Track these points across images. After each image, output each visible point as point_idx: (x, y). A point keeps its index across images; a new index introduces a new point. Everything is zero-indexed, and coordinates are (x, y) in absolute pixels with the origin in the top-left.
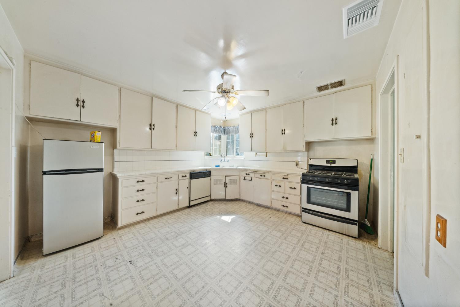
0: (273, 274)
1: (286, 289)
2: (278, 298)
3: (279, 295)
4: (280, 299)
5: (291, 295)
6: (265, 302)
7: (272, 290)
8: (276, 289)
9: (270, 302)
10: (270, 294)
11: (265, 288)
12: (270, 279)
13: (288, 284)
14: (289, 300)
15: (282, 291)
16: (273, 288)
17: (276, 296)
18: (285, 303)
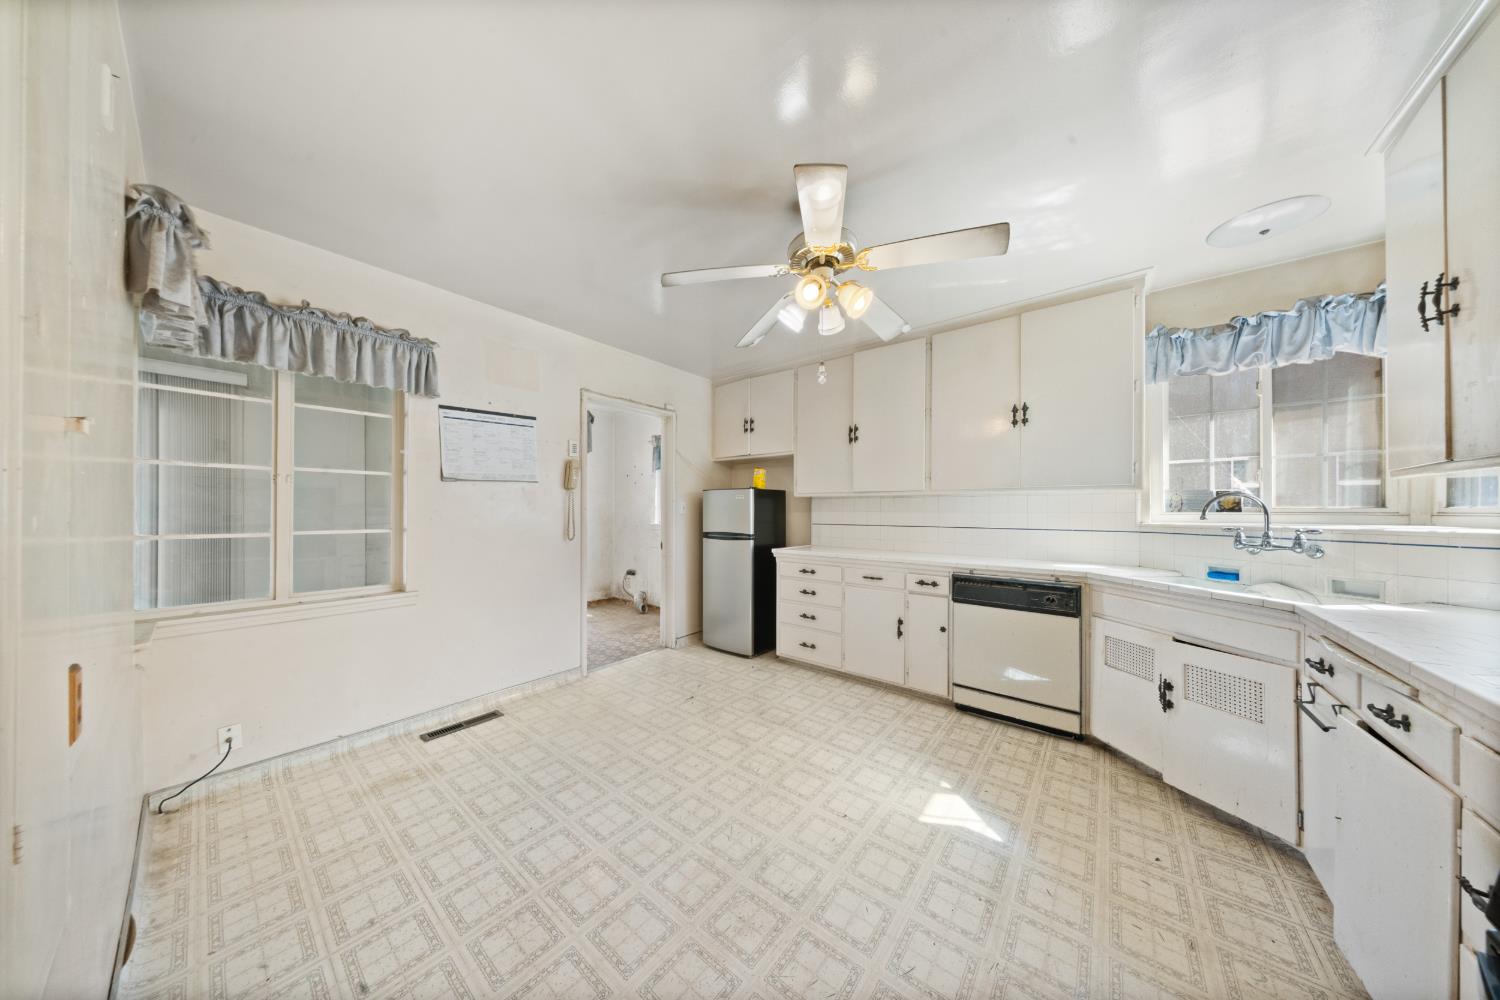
0: (605, 925)
1: (544, 949)
2: (528, 916)
3: (535, 923)
4: (524, 922)
5: (521, 957)
6: (534, 883)
7: (556, 907)
8: (554, 919)
9: (530, 892)
10: (549, 900)
11: (569, 892)
12: (592, 912)
13: (557, 964)
14: (510, 945)
15: (540, 936)
16: (561, 913)
17: (536, 914)
18: (507, 930)
